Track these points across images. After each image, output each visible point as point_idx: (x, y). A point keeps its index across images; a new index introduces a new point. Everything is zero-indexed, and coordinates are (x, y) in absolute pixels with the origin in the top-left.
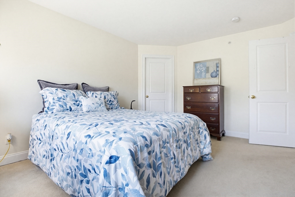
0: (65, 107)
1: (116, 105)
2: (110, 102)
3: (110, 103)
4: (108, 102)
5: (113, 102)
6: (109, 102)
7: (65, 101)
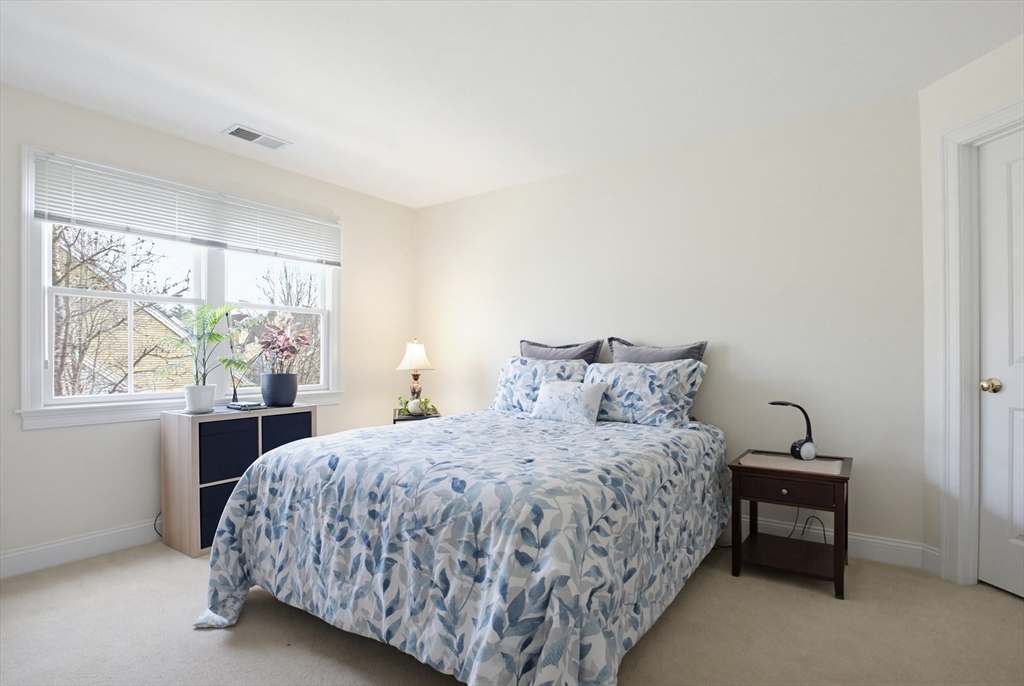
0: (509, 400)
1: (651, 413)
2: (627, 398)
3: (629, 402)
4: (622, 399)
5: (640, 399)
6: (624, 396)
7: (512, 386)
